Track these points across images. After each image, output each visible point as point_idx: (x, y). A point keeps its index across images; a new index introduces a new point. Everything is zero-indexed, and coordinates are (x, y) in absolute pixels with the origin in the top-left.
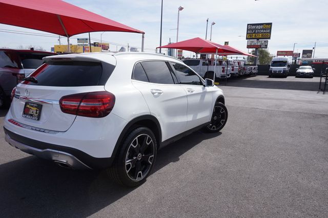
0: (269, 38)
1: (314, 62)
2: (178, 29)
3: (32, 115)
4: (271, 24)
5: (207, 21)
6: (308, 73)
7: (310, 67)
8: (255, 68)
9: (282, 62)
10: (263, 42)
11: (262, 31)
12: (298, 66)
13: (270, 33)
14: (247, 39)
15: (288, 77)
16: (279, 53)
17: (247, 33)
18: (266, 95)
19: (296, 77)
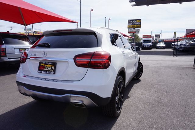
0: (140, 28)
1: (164, 40)
2: (90, 22)
3: (48, 71)
4: (141, 20)
5: (106, 18)
6: (162, 47)
7: (163, 43)
8: (134, 44)
9: (149, 40)
10: (137, 30)
11: (136, 24)
12: (157, 43)
13: (140, 25)
14: (128, 28)
15: (152, 49)
16: (144, 36)
17: (128, 25)
18: (148, 59)
19: (157, 49)
